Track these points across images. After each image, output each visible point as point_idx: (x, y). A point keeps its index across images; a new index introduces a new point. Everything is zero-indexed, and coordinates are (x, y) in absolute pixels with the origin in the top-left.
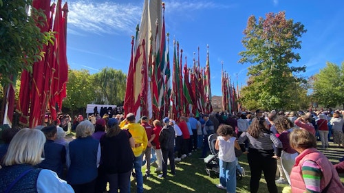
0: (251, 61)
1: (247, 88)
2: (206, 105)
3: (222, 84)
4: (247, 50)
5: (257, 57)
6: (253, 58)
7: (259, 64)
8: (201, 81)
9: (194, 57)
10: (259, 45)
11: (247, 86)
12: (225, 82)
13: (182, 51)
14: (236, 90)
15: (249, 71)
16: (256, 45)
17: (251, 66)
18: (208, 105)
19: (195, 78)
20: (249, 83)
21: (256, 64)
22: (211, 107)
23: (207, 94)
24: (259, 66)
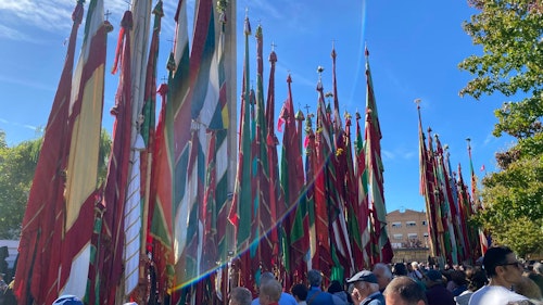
0: (502, 88)
1: (501, 179)
2: (366, 238)
3: (420, 172)
4: (486, 52)
5: (522, 74)
6: (510, 79)
7: (530, 96)
8: (346, 155)
9: (318, 80)
10: (526, 33)
11: (498, 169)
12: (429, 163)
13: (273, 59)
14: (470, 191)
15: (502, 121)
16: (511, 33)
17: (504, 103)
18: (374, 238)
19: (324, 145)
20: (506, 160)
21: (522, 98)
22: (388, 245)
23: (371, 199)
24: (533, 103)
